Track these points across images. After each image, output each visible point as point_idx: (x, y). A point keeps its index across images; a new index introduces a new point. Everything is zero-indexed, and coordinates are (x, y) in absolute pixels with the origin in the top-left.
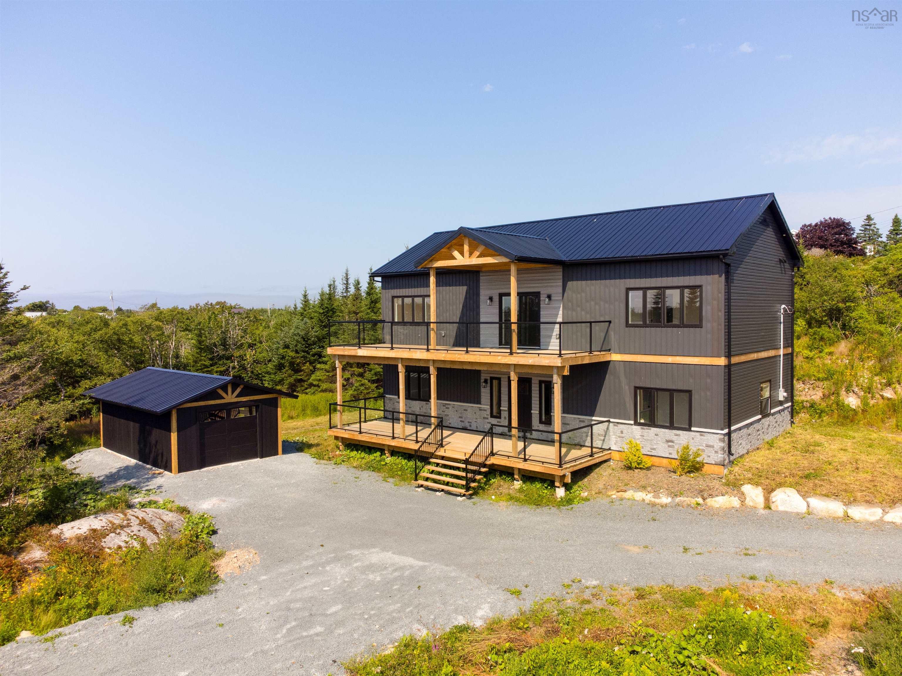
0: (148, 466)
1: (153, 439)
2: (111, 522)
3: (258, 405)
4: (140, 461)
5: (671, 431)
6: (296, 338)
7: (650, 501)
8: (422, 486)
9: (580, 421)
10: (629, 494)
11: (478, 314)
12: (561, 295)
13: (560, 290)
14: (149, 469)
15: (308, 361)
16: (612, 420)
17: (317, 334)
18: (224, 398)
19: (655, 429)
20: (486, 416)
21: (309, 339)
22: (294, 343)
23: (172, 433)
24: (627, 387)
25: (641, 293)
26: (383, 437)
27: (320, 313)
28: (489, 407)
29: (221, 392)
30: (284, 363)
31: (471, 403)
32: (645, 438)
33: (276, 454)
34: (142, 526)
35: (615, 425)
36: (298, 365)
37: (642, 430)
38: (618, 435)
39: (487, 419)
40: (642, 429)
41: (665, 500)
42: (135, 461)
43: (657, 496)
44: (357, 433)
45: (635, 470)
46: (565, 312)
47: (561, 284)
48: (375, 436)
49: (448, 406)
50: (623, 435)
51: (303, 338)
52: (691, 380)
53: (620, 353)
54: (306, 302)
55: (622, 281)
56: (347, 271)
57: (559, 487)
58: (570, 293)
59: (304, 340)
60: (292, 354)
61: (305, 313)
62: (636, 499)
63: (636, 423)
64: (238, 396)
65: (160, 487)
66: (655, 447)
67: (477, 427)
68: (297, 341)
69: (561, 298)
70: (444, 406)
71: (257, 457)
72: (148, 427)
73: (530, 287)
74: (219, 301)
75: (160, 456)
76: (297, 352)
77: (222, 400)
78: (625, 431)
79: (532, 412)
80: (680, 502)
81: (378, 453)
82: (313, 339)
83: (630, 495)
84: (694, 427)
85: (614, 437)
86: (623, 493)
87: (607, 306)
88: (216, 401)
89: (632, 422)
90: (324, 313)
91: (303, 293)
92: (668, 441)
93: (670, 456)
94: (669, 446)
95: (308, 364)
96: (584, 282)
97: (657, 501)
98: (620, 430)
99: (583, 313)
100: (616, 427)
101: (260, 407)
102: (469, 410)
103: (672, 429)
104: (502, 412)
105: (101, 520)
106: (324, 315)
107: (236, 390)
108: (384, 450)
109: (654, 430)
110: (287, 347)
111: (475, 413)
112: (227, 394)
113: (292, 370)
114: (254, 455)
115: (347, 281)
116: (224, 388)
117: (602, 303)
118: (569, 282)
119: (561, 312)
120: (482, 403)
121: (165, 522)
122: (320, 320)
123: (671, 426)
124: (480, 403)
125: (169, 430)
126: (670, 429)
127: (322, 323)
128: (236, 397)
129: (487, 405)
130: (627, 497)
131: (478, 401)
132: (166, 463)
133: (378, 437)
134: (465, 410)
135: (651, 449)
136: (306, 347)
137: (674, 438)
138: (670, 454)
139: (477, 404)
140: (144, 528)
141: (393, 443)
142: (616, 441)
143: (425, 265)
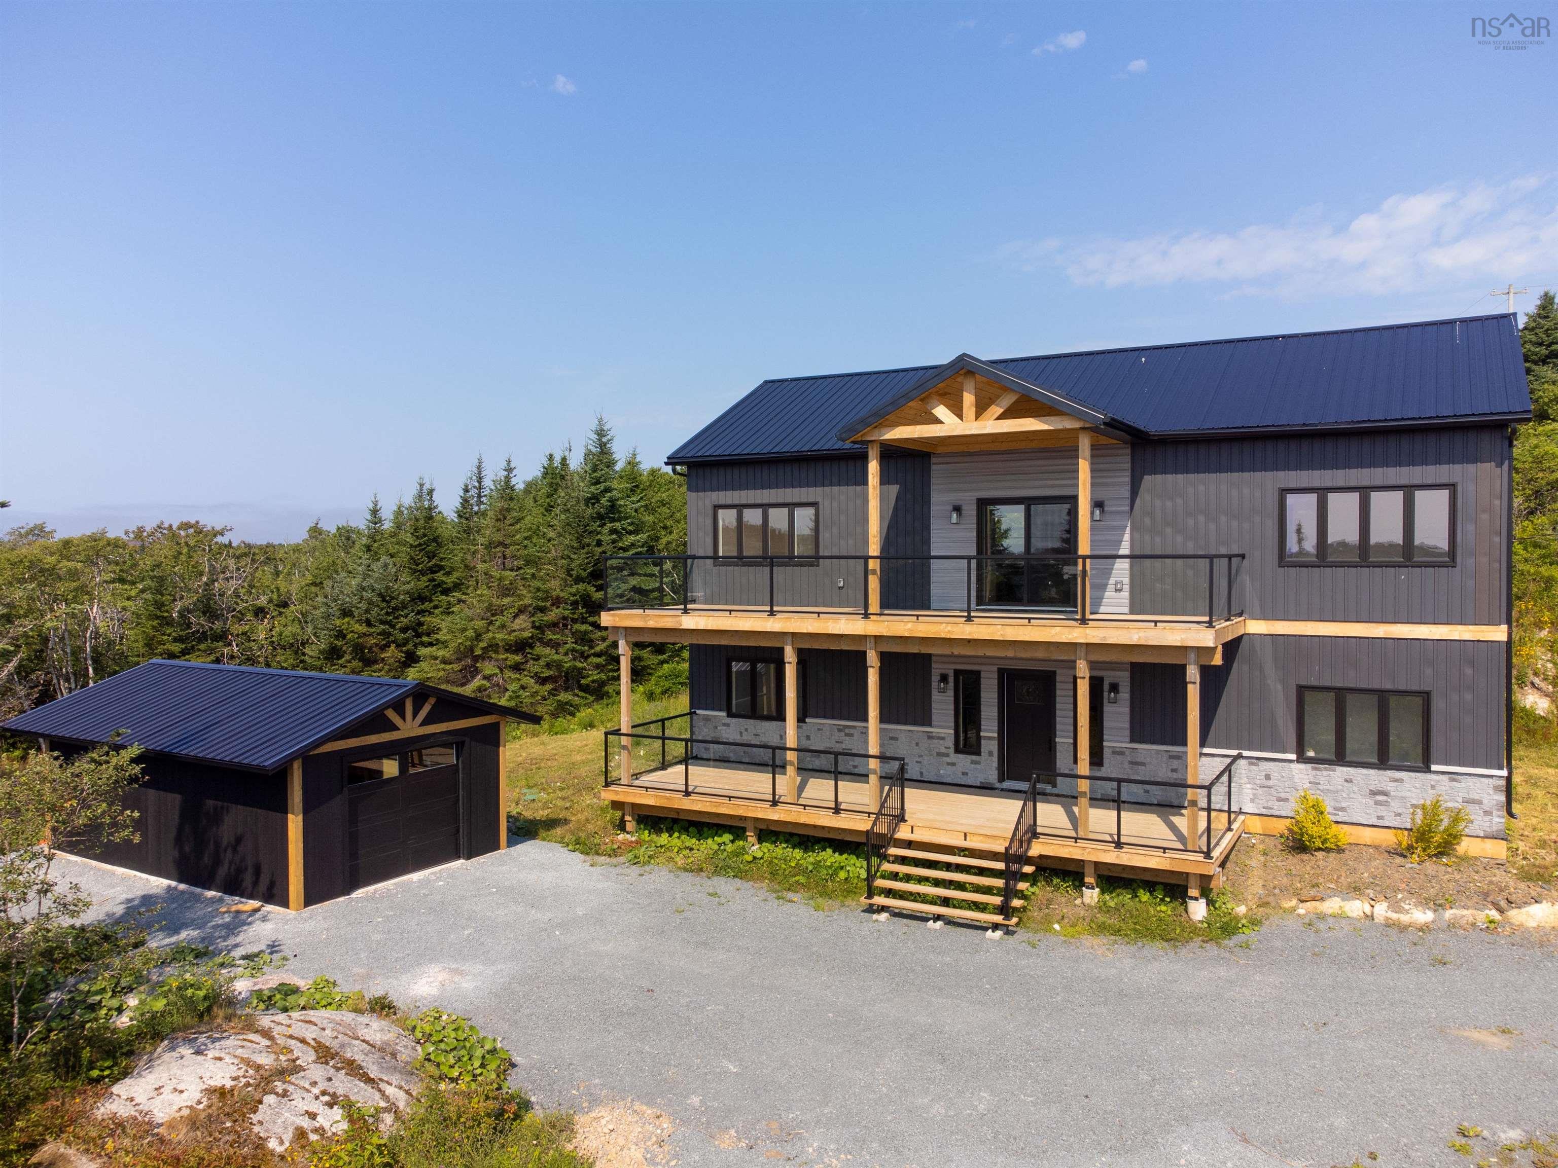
0: (211, 894)
1: (226, 831)
2: (248, 1062)
3: (463, 743)
4: (181, 881)
5: (1381, 772)
6: (367, 595)
7: (1387, 918)
8: (883, 909)
9: (1171, 757)
10: (1332, 905)
11: (927, 542)
12: (1128, 502)
13: (1126, 492)
14: (212, 901)
15: (393, 642)
16: (1246, 753)
17: (408, 587)
18: (396, 728)
19: (1345, 769)
20: (943, 750)
21: (393, 598)
22: (363, 605)
23: (290, 816)
24: (1279, 687)
25: (1313, 498)
26: (747, 803)
27: (411, 546)
28: (952, 732)
29: (391, 714)
30: (342, 646)
31: (906, 723)
32: (1321, 787)
33: (495, 846)
34: (327, 1063)
35: (1251, 764)
36: (370, 649)
37: (1314, 772)
38: (1258, 782)
39: (947, 755)
40: (1316, 769)
41: (1423, 916)
42: (165, 882)
43: (1396, 907)
44: (680, 795)
45: (1316, 853)
46: (1137, 536)
47: (1127, 479)
48: (726, 800)
49: (852, 731)
50: (1271, 783)
51: (380, 595)
52: (1429, 671)
53: (1264, 617)
54: (376, 523)
55: (1269, 474)
56: (480, 462)
57: (1196, 899)
58: (1148, 497)
59: (384, 600)
60: (362, 628)
61: (376, 545)
62: (1350, 915)
63: (1302, 758)
64: (425, 723)
65: (274, 948)
66: (1344, 805)
67: (921, 773)
68: (370, 602)
69: (1128, 508)
70: (840, 730)
71: (459, 858)
72: (210, 803)
73: (1053, 486)
74: (185, 520)
75: (250, 870)
76: (369, 623)
77: (394, 733)
78: (1274, 775)
79: (1057, 740)
80: (1454, 919)
81: (727, 837)
82: (402, 597)
83: (1337, 906)
84: (1438, 763)
85: (1249, 786)
86: (1318, 903)
87: (1235, 524)
88: (383, 735)
89: (1293, 757)
90: (420, 545)
91: (371, 506)
92: (1374, 793)
93: (1381, 823)
94: (1377, 803)
95: (393, 647)
96: (1180, 477)
97: (1404, 918)
98: (1264, 773)
99: (1179, 539)
100: (1254, 767)
101: (467, 744)
102: (902, 737)
103: (1385, 769)
104: (983, 742)
105: (220, 1059)
106: (421, 551)
107: (421, 708)
108: (744, 830)
109: (1342, 772)
110: (346, 613)
111: (917, 744)
112: (403, 717)
113: (360, 660)
114: (455, 854)
115: (480, 482)
116: (398, 706)
117: (1223, 519)
118: (1145, 477)
119: (1127, 537)
120: (933, 723)
121: (374, 1047)
122: (412, 558)
123: (1383, 762)
124: (930, 725)
125: (284, 809)
126: (1379, 769)
127: (417, 565)
128: (421, 725)
129: (948, 728)
130: (1330, 911)
131: (925, 719)
132: (272, 885)
133: (733, 801)
134: (892, 738)
135: (1335, 809)
136: (388, 614)
137: (1390, 787)
138: (1379, 818)
139: (923, 725)
140: (338, 1069)
141: (775, 815)
142: (1254, 795)
143: (862, 436)
